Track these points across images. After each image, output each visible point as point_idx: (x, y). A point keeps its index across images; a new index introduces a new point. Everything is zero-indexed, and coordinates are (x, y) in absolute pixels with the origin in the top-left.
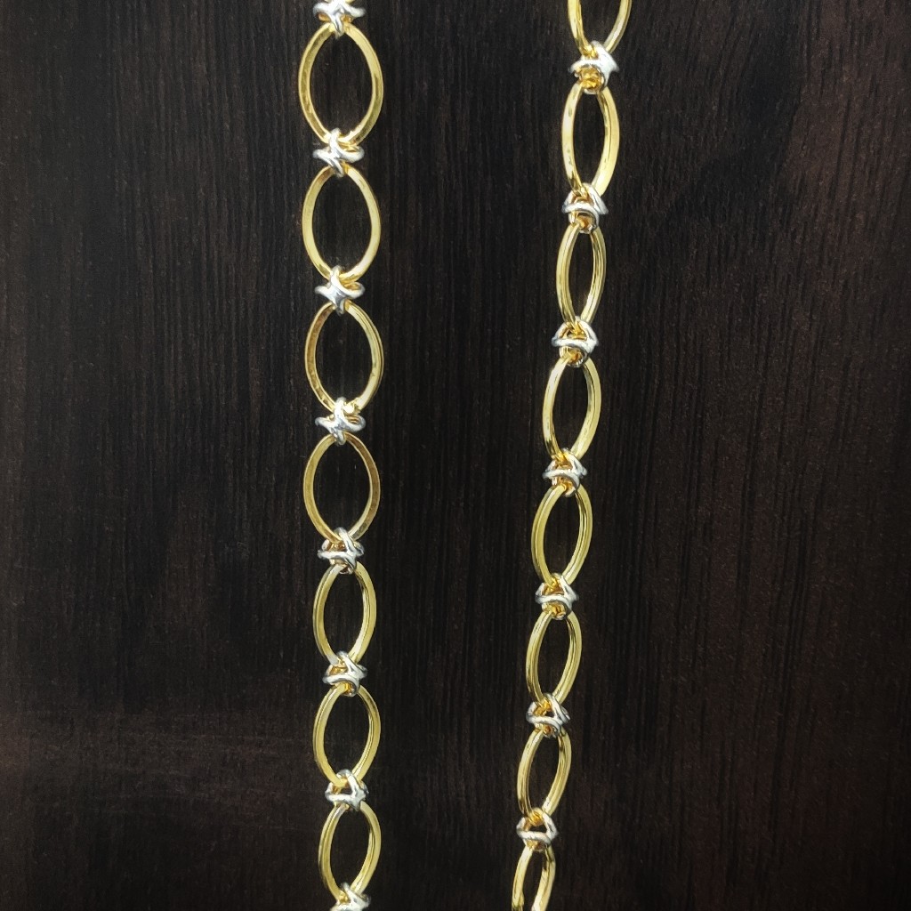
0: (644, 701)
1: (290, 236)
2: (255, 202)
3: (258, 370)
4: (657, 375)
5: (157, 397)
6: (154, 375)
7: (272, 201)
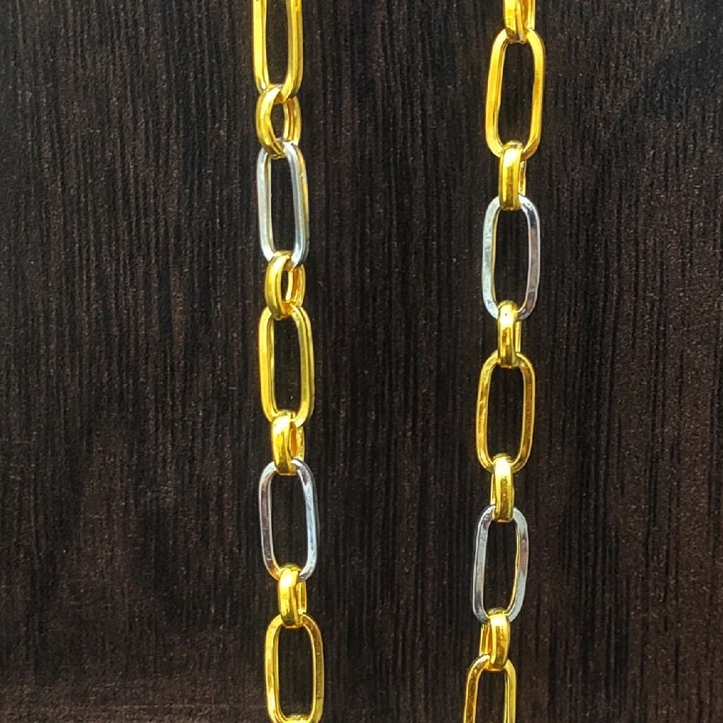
0: (613, 642)
1: (214, 147)
2: (175, 110)
3: (181, 295)
4: (615, 287)
5: (68, 329)
6: (64, 304)
7: (194, 111)
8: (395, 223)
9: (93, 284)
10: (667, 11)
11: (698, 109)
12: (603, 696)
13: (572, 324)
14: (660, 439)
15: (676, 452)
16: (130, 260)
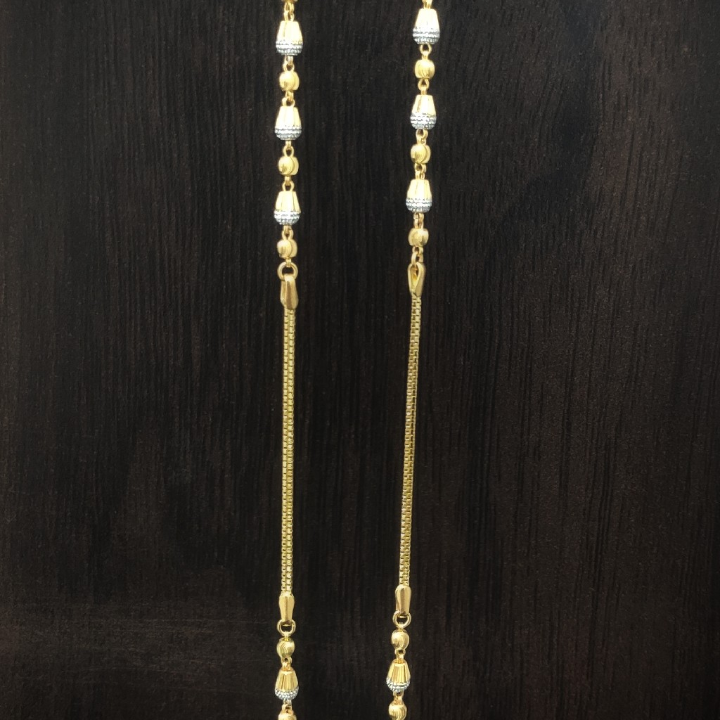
1: (223, 237)
2: (196, 211)
3: (198, 337)
4: (497, 337)
5: (121, 359)
6: (119, 342)
7: (209, 211)
8: (346, 291)
9: (139, 329)
10: (536, 147)
11: (556, 216)
12: (484, 620)
13: (466, 362)
14: (527, 443)
15: (537, 452)
16: (164, 312)
